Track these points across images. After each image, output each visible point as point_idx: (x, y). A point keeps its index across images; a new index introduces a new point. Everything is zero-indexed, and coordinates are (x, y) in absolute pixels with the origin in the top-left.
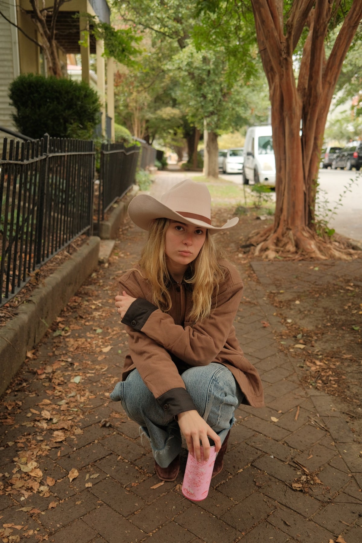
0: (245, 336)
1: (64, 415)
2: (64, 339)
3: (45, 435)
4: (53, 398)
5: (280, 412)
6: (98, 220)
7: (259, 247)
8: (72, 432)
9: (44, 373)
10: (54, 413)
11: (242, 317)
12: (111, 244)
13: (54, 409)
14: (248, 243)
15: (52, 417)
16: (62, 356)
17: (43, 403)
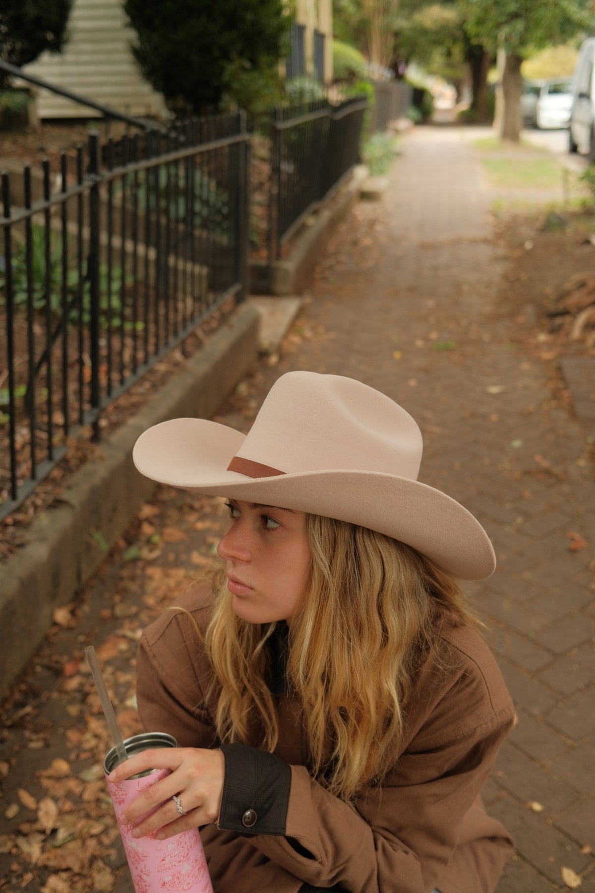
0: (527, 575)
1: (88, 816)
2: (143, 569)
3: (26, 888)
4: (78, 756)
5: (587, 850)
6: (269, 258)
7: (582, 318)
8: (89, 882)
9: (78, 673)
10: (68, 806)
11: (527, 516)
12: (291, 306)
13: (69, 795)
14: (560, 307)
15: (58, 824)
16: (127, 624)
17: (50, 772)
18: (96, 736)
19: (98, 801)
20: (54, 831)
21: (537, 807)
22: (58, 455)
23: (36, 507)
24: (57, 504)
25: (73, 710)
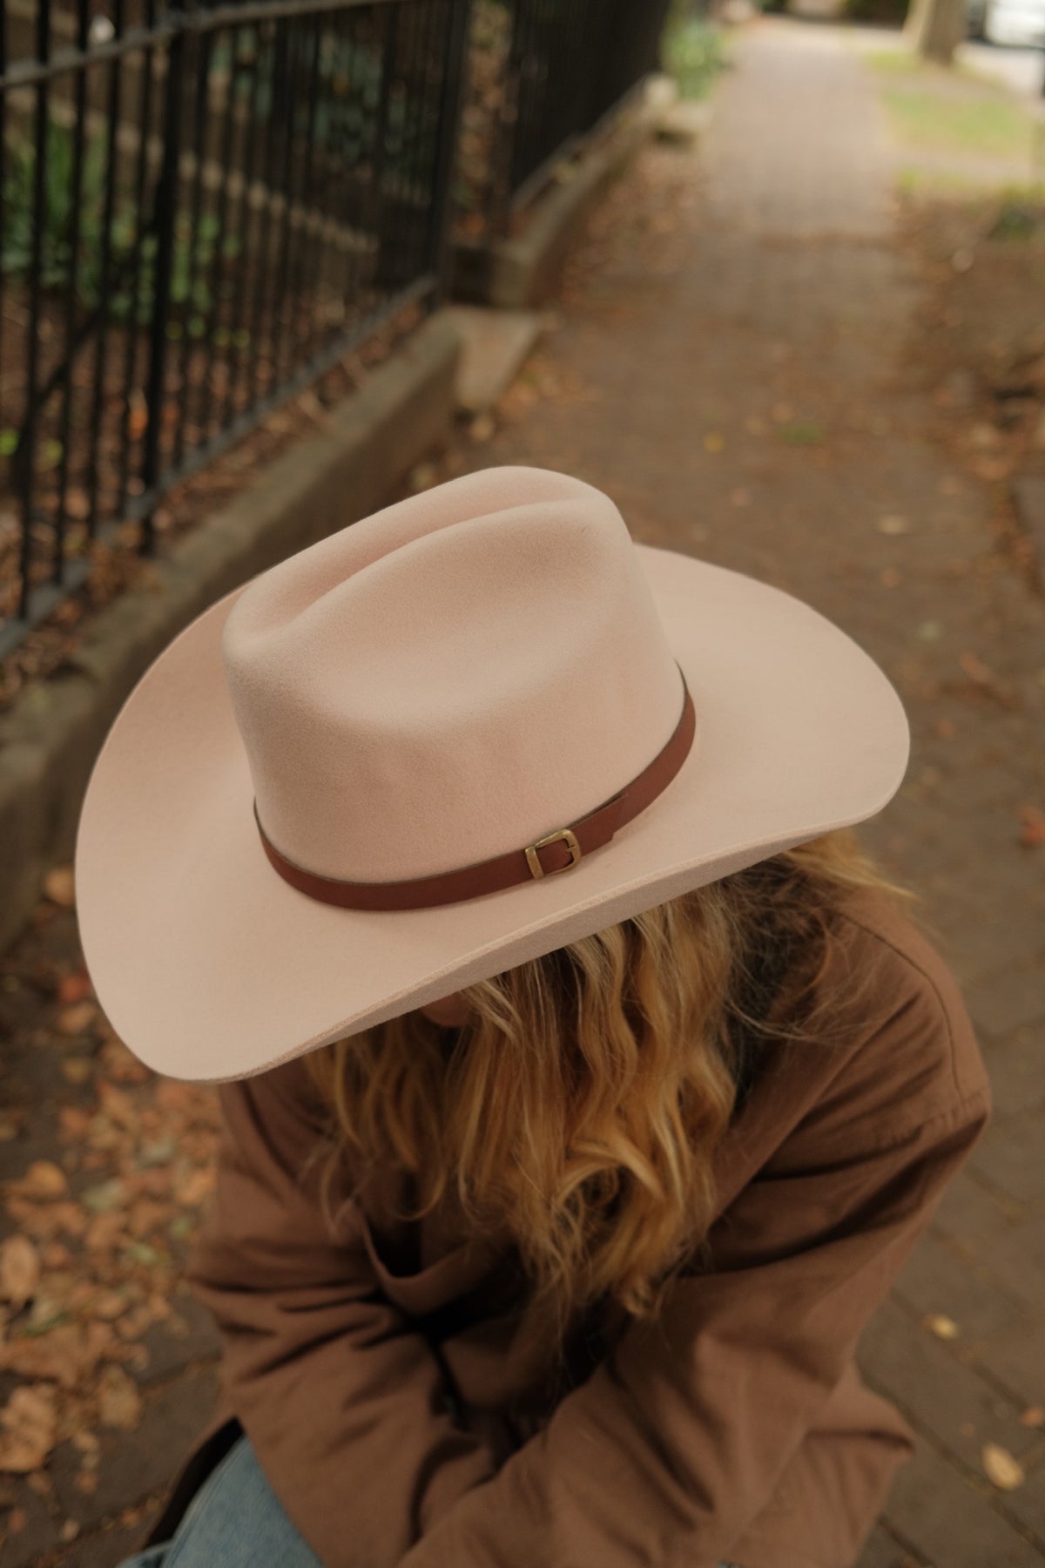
1: (95, 1279)
4: (80, 1161)
5: (1034, 1418)
6: (487, 236)
8: (92, 1407)
9: (86, 998)
10: (58, 1256)
11: (944, 771)
12: (519, 332)
13: (61, 1235)
15: (37, 1289)
17: (26, 1187)
18: (119, 1125)
19: (116, 1252)
20: (29, 1304)
21: (945, 1327)
22: (73, 575)
23: (25, 676)
24: (64, 671)
25: (76, 1070)
